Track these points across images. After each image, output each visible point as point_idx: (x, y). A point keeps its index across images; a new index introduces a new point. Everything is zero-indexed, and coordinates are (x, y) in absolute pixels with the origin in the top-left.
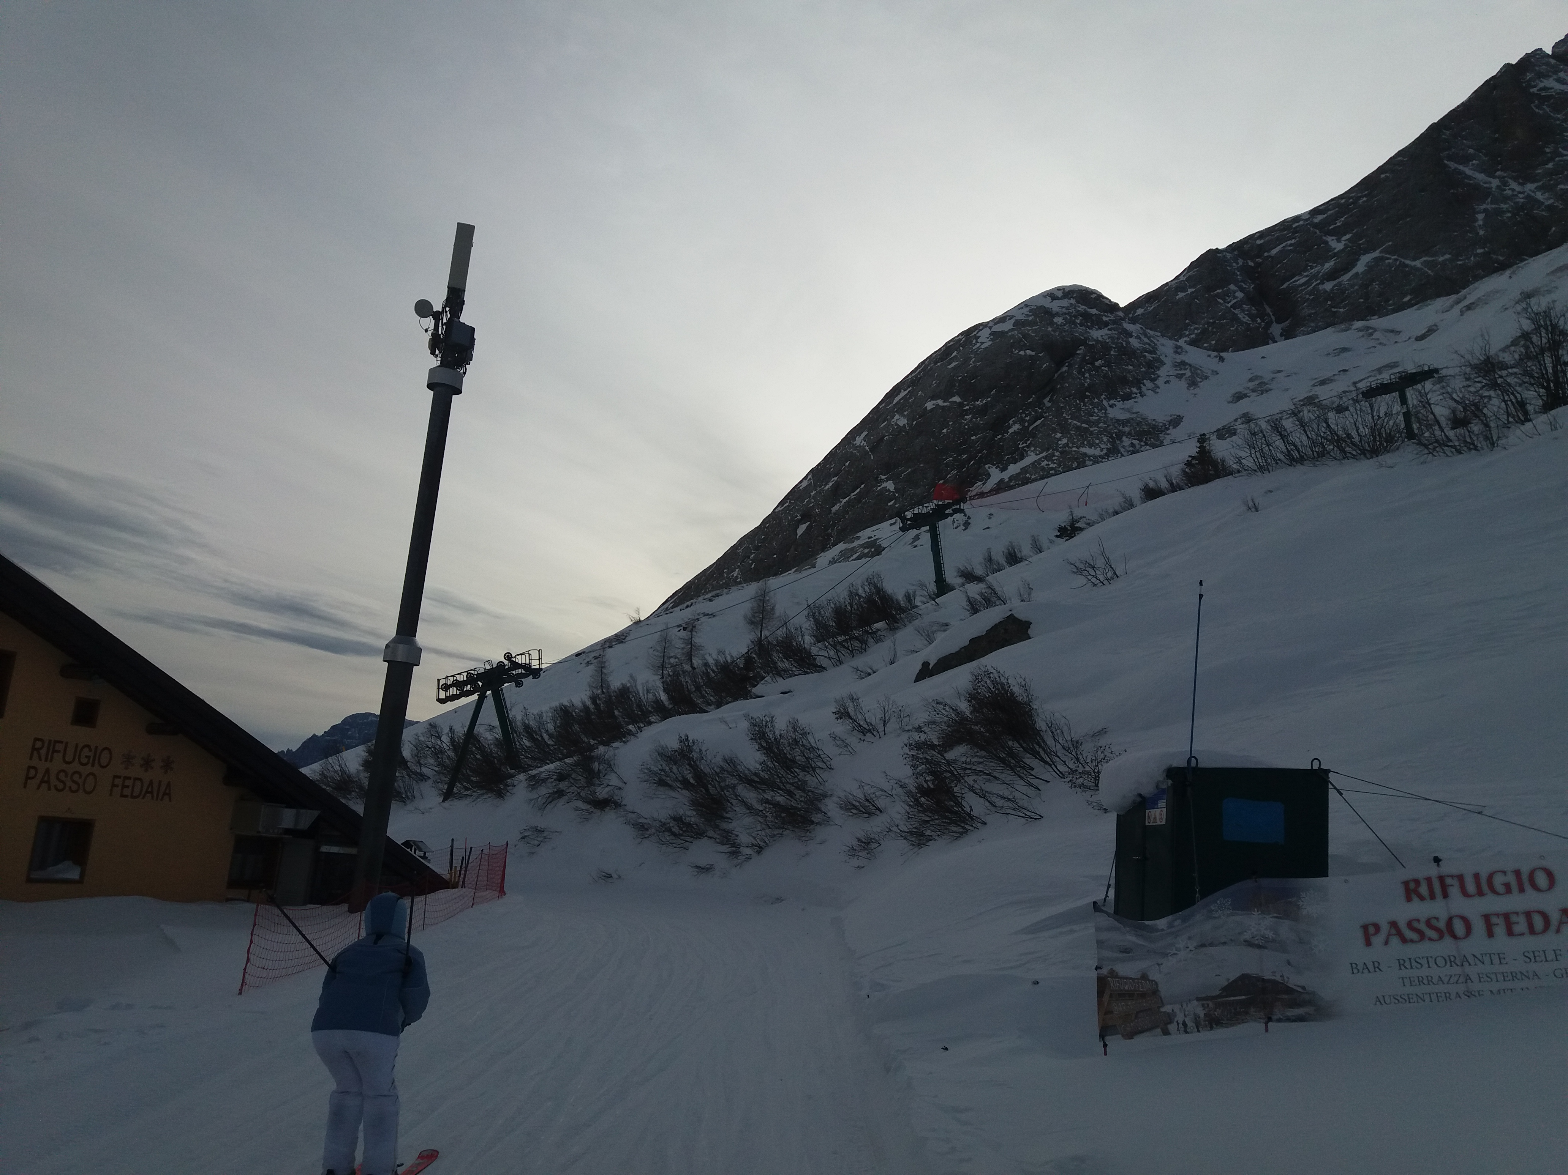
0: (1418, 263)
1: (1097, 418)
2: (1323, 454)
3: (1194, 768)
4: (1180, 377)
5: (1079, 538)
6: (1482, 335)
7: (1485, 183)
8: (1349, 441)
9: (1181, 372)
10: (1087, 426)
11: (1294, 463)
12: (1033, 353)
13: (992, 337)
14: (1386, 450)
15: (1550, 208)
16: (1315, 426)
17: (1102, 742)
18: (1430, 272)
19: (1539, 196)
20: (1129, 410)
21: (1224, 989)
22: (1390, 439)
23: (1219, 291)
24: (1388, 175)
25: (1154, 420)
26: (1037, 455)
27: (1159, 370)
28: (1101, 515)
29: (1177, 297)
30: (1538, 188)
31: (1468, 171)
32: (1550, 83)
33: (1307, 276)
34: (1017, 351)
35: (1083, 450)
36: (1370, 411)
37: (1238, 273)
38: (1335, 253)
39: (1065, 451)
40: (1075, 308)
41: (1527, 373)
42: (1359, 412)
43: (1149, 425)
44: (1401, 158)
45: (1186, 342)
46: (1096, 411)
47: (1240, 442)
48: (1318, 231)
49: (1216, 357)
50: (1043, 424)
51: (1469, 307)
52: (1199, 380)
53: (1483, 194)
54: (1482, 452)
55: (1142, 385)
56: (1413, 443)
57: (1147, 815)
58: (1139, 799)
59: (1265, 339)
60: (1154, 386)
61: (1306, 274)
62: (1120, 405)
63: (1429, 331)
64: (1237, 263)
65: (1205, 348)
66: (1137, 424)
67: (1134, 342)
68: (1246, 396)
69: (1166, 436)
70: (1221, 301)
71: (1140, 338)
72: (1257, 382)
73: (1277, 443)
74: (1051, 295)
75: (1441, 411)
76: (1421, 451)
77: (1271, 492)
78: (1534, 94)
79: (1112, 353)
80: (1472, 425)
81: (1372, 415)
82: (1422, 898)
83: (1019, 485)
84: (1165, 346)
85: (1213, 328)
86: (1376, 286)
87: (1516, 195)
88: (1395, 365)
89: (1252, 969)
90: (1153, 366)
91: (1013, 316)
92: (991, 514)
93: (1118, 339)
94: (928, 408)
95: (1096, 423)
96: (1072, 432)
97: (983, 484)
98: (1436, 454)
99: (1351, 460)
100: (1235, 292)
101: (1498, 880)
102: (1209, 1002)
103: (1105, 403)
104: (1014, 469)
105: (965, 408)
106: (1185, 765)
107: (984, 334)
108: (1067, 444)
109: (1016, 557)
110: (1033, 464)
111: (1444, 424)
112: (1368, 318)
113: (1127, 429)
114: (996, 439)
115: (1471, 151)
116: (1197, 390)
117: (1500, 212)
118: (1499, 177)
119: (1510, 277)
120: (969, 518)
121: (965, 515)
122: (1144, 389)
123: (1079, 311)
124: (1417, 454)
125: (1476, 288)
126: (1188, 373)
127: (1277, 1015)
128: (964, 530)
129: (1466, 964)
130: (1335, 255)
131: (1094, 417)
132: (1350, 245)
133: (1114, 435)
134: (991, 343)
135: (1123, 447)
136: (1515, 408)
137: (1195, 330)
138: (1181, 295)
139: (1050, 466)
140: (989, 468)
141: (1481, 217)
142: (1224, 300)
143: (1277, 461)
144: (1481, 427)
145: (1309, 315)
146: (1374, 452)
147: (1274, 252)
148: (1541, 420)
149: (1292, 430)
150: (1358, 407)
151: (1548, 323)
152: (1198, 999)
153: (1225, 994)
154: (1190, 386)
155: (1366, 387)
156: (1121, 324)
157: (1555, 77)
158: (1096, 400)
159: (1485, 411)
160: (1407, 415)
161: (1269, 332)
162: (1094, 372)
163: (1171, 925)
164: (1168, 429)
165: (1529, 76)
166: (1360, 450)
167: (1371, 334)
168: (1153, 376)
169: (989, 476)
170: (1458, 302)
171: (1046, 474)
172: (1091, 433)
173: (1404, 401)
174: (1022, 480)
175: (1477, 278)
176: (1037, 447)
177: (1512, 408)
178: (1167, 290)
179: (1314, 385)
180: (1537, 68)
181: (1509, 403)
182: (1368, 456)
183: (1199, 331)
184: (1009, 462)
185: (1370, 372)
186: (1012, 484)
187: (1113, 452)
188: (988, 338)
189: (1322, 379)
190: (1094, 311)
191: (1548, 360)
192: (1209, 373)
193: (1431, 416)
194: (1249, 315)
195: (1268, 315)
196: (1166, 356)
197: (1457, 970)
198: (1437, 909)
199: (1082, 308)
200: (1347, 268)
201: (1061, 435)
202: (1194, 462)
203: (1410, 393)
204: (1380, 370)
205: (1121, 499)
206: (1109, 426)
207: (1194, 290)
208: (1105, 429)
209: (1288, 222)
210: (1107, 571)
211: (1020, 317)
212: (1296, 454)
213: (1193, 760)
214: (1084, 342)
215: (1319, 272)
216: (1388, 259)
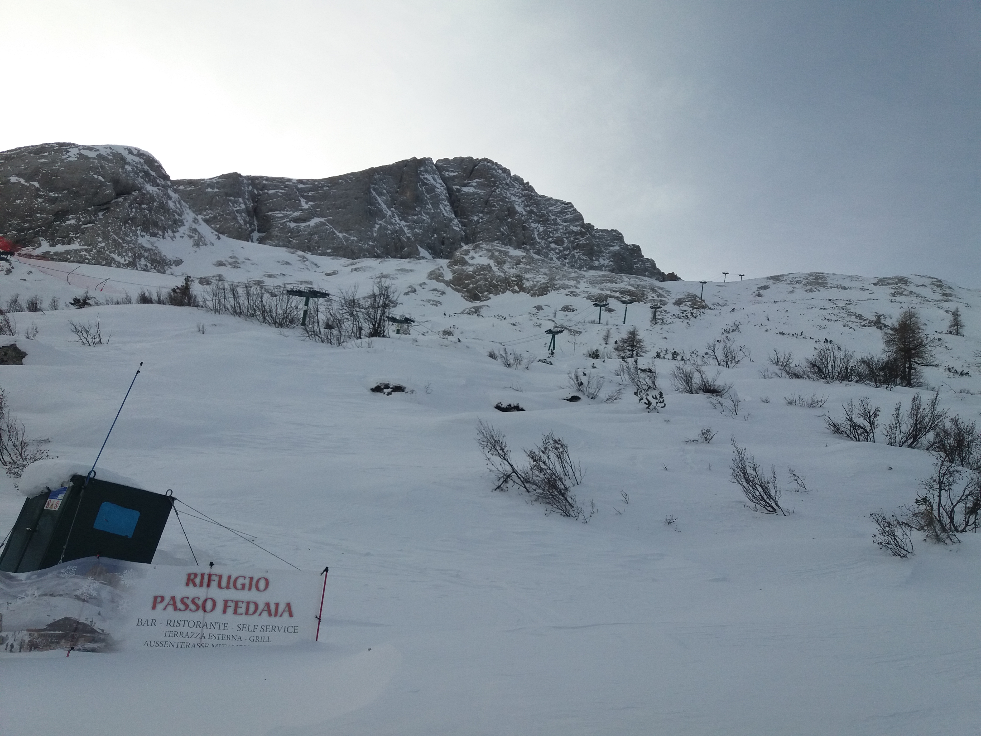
0: (341, 235)
1: (130, 239)
2: (253, 315)
3: (91, 478)
4: (191, 237)
5: (86, 310)
6: (355, 286)
7: (385, 211)
8: (269, 313)
9: (191, 234)
10: (121, 242)
11: (235, 314)
12: (103, 180)
13: (78, 156)
14: (287, 326)
15: (408, 238)
16: (254, 298)
17: (43, 447)
18: (344, 242)
19: (406, 229)
20: (152, 243)
21: (49, 626)
22: (292, 321)
23: (232, 198)
24: (343, 181)
25: (165, 256)
26: (80, 245)
27: (180, 227)
28: (107, 301)
29: (207, 190)
30: (407, 226)
31: (380, 201)
32: (429, 177)
33: (283, 214)
34: (92, 173)
35: (113, 255)
36: (286, 302)
37: (247, 194)
38: (302, 209)
39: (101, 251)
40: (142, 165)
41: (368, 314)
42: (281, 300)
43: (161, 257)
44: (351, 176)
45: (202, 218)
46: (131, 235)
47: (209, 290)
48: (298, 193)
49: (216, 235)
50: (92, 228)
51: (356, 269)
52: (201, 244)
53: (383, 216)
54: (333, 345)
55: (166, 232)
56: (302, 328)
57: (47, 502)
58: (46, 491)
59: (248, 238)
60: (173, 235)
61: (283, 212)
62: (147, 237)
63: (333, 273)
64: (248, 188)
65: (212, 227)
66: (154, 254)
67: (171, 204)
68: (224, 265)
69: (169, 269)
70: (231, 205)
71: (175, 203)
72: (233, 260)
73: (230, 299)
74: (130, 151)
75: (322, 317)
76: (304, 334)
77: (215, 325)
78: (420, 179)
79: (155, 204)
80: (334, 330)
81: (287, 304)
82: (195, 585)
83: (60, 260)
84: (189, 216)
85: (220, 218)
86: (316, 237)
87: (396, 224)
88: (310, 283)
89: (73, 614)
90: (177, 223)
91: (98, 150)
92: (31, 272)
93: (162, 197)
94: (11, 181)
95: (128, 243)
96: (110, 241)
97: (34, 249)
98: (311, 338)
99: (267, 325)
100: (241, 203)
101: (240, 581)
102: (35, 633)
103: (139, 232)
104: (60, 248)
105: (40, 193)
106: (87, 475)
107: (73, 153)
108: (104, 248)
109: (36, 306)
110: (76, 250)
111: (320, 324)
112: (306, 252)
113: (146, 254)
114: (55, 223)
115: (385, 191)
116: (197, 249)
117: (386, 229)
118: (392, 211)
119: (379, 263)
120: (13, 268)
121: (10, 265)
122: (166, 234)
123: (143, 168)
124: (302, 334)
125: (362, 261)
126: (196, 238)
127: (79, 645)
128: (5, 275)
129: (205, 627)
130: (301, 210)
131: (128, 238)
132: (312, 208)
133: (137, 255)
134: (76, 159)
135: (140, 264)
136: (357, 329)
137: (210, 214)
138: (209, 190)
139: (87, 257)
140: (42, 240)
141: (377, 226)
142: (233, 205)
143: (226, 309)
144: (338, 332)
145: (277, 236)
146: (281, 325)
147: (271, 192)
148: (365, 340)
149: (241, 295)
150: (281, 297)
151: (386, 294)
152: (28, 630)
153: (48, 629)
154: (194, 245)
155: (290, 288)
156: (167, 189)
157: (433, 175)
158: (133, 228)
159: (343, 325)
160: (305, 312)
161: (251, 235)
162: (139, 210)
163: (29, 578)
164: (172, 265)
165: (422, 169)
166: (274, 321)
167: (304, 261)
168: (174, 230)
169: (40, 245)
170: (352, 264)
171: (82, 261)
172: (123, 247)
173: (307, 304)
174: (63, 257)
175: (365, 256)
176: (82, 240)
177: (355, 329)
178: (203, 183)
179: (264, 276)
180: (427, 167)
181: (355, 326)
182: (277, 326)
183: (212, 216)
184: (58, 242)
185: (297, 281)
186: (55, 257)
187: (132, 264)
188: (75, 155)
189: (270, 274)
190: (153, 173)
191: (379, 312)
192: (208, 243)
193: (316, 317)
194: (244, 221)
195: (255, 225)
196: (187, 221)
197: (199, 630)
198: (201, 593)
199: (146, 168)
200: (305, 220)
201: (102, 240)
202: (178, 291)
203: (311, 300)
204: (302, 282)
205: (125, 296)
206: (135, 247)
207: (218, 190)
208: (132, 249)
209: (284, 179)
210: (96, 337)
211: (103, 152)
212: (238, 310)
213: (93, 473)
214: (139, 190)
215: (290, 215)
216: (327, 225)
